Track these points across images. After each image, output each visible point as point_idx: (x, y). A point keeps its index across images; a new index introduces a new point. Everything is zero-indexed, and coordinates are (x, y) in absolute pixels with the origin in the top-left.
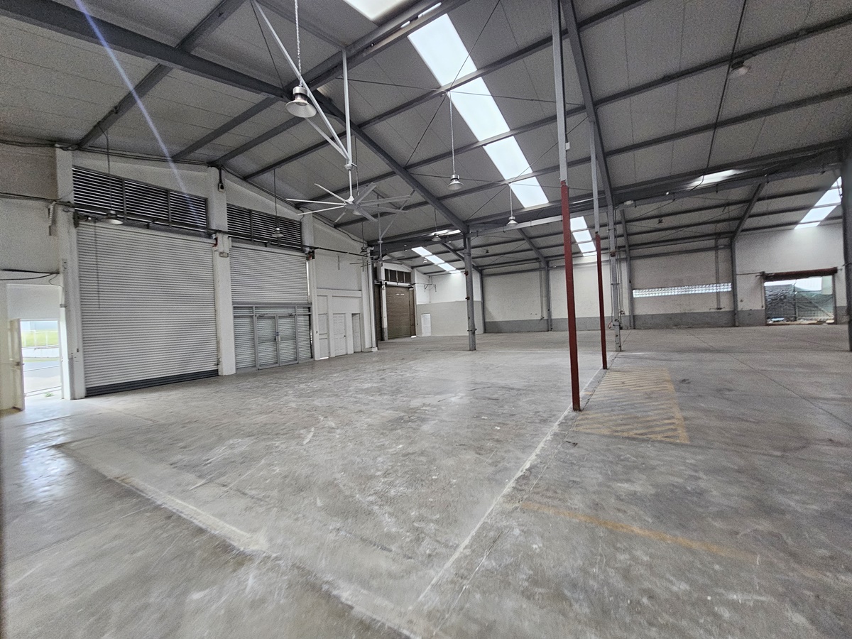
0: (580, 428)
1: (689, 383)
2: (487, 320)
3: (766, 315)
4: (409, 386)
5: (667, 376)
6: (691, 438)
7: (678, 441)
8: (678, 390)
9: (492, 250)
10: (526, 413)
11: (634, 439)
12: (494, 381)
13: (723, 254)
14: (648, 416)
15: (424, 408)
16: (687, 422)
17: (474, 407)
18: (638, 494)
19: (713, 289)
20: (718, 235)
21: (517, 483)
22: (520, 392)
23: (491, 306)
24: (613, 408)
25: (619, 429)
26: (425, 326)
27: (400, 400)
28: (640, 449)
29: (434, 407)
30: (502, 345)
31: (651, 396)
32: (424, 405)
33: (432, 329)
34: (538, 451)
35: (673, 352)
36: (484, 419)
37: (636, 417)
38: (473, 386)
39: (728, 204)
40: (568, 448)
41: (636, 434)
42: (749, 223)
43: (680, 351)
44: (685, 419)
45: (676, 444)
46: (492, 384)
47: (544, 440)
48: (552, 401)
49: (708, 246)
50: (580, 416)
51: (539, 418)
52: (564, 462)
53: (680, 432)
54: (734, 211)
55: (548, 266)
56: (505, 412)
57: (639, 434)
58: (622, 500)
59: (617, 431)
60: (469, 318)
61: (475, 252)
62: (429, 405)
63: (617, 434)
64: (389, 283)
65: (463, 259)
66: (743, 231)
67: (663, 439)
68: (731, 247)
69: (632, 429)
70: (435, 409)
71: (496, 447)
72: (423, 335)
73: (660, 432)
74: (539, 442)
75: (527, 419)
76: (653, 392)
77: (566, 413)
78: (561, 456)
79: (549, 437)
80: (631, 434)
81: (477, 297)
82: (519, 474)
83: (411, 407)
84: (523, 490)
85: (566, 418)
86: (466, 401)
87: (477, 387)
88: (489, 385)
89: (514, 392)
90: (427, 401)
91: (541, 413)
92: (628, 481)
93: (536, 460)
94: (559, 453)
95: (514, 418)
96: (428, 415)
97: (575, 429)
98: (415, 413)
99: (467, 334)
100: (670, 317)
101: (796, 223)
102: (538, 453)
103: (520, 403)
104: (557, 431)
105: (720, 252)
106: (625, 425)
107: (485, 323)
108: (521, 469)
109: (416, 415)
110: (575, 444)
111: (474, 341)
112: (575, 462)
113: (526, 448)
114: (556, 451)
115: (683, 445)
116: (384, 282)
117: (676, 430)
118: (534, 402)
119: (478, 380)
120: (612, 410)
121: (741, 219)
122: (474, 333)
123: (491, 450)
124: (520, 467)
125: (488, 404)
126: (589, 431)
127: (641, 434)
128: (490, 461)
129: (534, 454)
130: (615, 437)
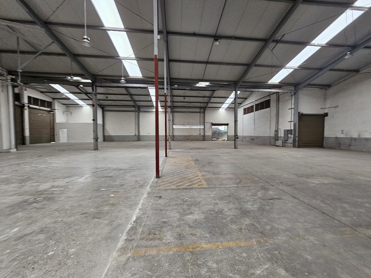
0: (161, 187)
1: (198, 161)
2: (106, 135)
3: (212, 137)
4: (41, 174)
5: (190, 158)
6: (208, 185)
7: (204, 186)
8: (196, 164)
9: (110, 97)
10: (130, 183)
11: (186, 189)
12: (110, 166)
13: (202, 115)
14: (189, 176)
15: (52, 189)
16: (204, 177)
17: (95, 184)
18: (198, 220)
19: (199, 127)
20: (201, 108)
21: (128, 235)
22: (126, 171)
23: (107, 127)
24: (174, 174)
25: (179, 184)
26: (63, 136)
27: (29, 186)
28: (191, 194)
29: (62, 188)
30: (114, 147)
31: (188, 167)
32: (53, 187)
33: (68, 138)
34: (140, 206)
35: (189, 149)
36: (103, 191)
37: (184, 178)
38: (95, 170)
39: (205, 97)
40: (157, 201)
41: (187, 186)
42: (210, 105)
43: (191, 149)
44: (203, 176)
45: (204, 188)
46: (109, 168)
47: (143, 198)
48: (145, 174)
49: (198, 111)
50: (160, 180)
51: (139, 184)
52: (157, 210)
53: (203, 182)
54: (206, 100)
55: (139, 111)
56: (117, 184)
57: (188, 186)
58: (191, 227)
59: (178, 186)
60: (94, 131)
61: (99, 97)
62: (57, 187)
63: (179, 187)
64: (31, 106)
65: (91, 99)
66: (208, 107)
67: (198, 186)
68: (204, 112)
69: (185, 184)
70: (62, 189)
71: (111, 210)
72: (61, 142)
73: (196, 183)
74: (140, 200)
75: (131, 186)
76: (187, 165)
77: (152, 180)
78: (154, 206)
79: (145, 196)
80: (185, 186)
81: (100, 121)
82: (129, 226)
83: (39, 190)
84: (133, 240)
85: (153, 182)
86: (90, 180)
87: (98, 170)
88: (106, 169)
89: (123, 171)
90: (56, 184)
91: (139, 182)
92: (191, 213)
93: (139, 213)
94: (153, 204)
95: (123, 187)
96: (56, 194)
97: (158, 188)
98: (42, 194)
99: (92, 141)
100: (185, 136)
101: (220, 108)
102: (140, 207)
103: (126, 177)
104: (149, 191)
105: (201, 114)
106: (181, 182)
107: (104, 136)
108: (130, 223)
109: (43, 196)
110: (160, 197)
111: (97, 145)
112: (162, 208)
113: (132, 206)
114: (151, 204)
115: (206, 188)
116: (26, 105)
117: (201, 181)
118: (134, 176)
119: (99, 166)
120: (174, 176)
121: (207, 103)
122: (97, 140)
123: (108, 213)
124: (129, 221)
125: (106, 180)
126: (166, 188)
127: (189, 186)
128: (107, 222)
129: (138, 209)
130: (179, 189)
